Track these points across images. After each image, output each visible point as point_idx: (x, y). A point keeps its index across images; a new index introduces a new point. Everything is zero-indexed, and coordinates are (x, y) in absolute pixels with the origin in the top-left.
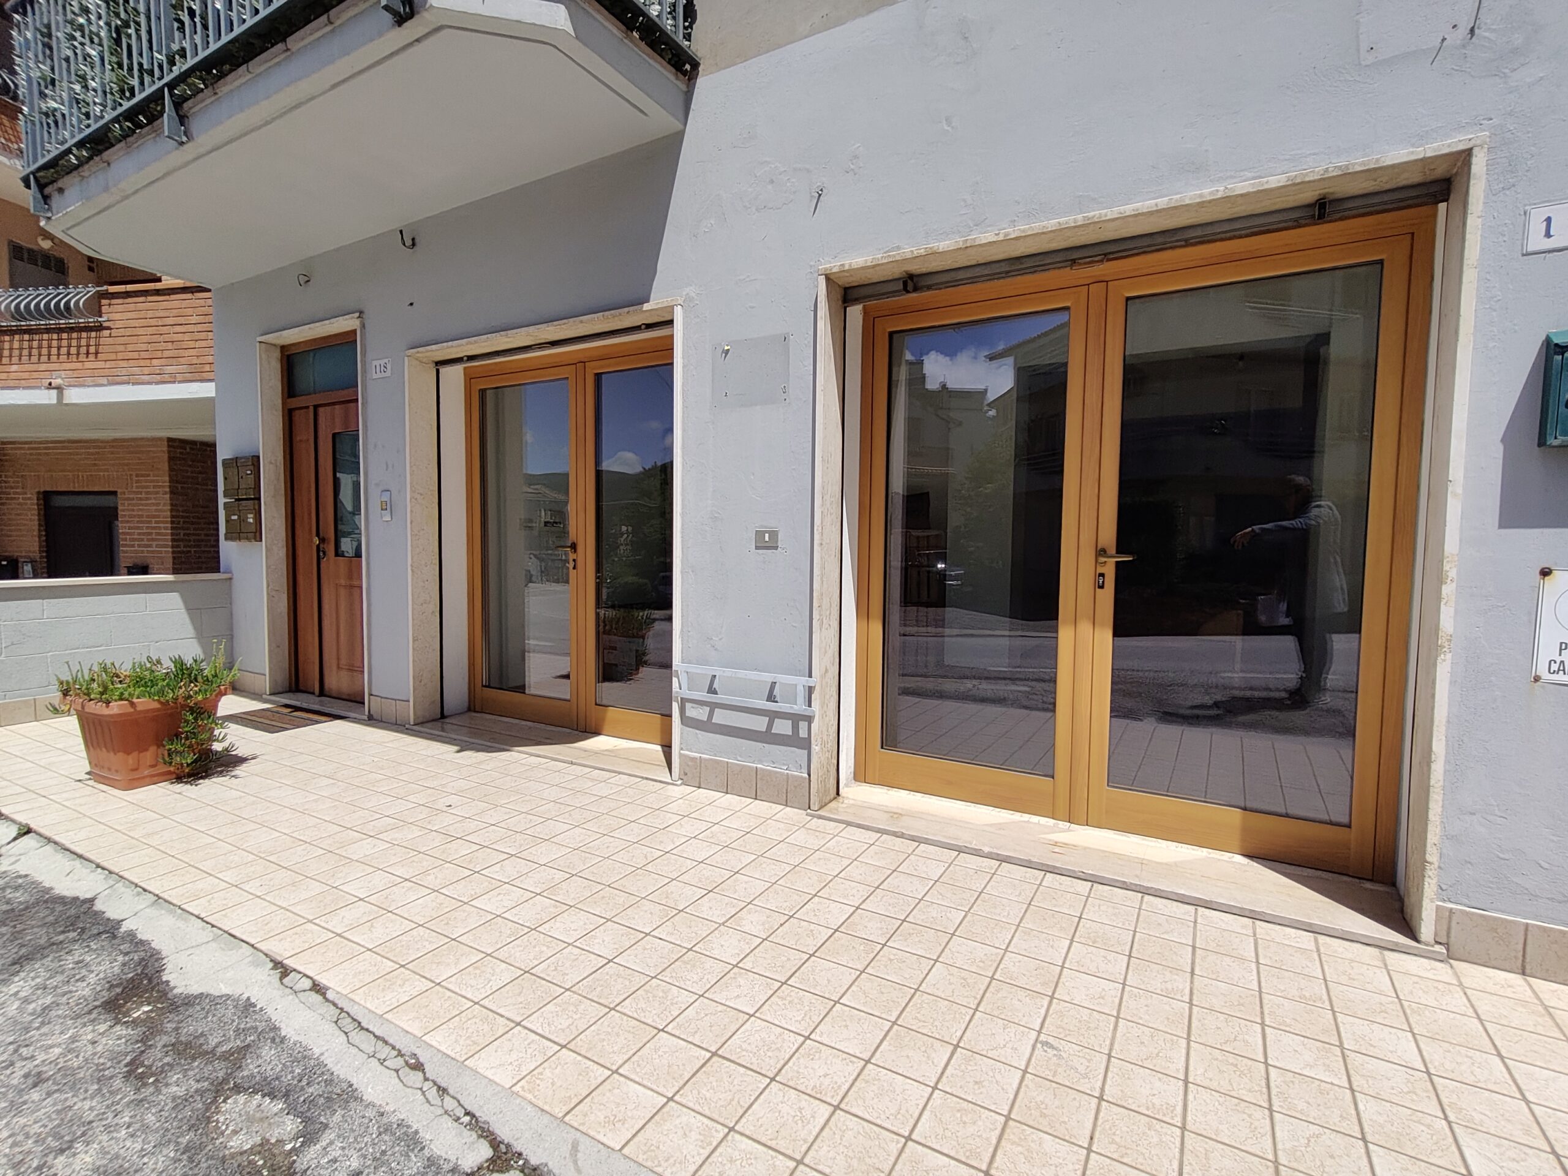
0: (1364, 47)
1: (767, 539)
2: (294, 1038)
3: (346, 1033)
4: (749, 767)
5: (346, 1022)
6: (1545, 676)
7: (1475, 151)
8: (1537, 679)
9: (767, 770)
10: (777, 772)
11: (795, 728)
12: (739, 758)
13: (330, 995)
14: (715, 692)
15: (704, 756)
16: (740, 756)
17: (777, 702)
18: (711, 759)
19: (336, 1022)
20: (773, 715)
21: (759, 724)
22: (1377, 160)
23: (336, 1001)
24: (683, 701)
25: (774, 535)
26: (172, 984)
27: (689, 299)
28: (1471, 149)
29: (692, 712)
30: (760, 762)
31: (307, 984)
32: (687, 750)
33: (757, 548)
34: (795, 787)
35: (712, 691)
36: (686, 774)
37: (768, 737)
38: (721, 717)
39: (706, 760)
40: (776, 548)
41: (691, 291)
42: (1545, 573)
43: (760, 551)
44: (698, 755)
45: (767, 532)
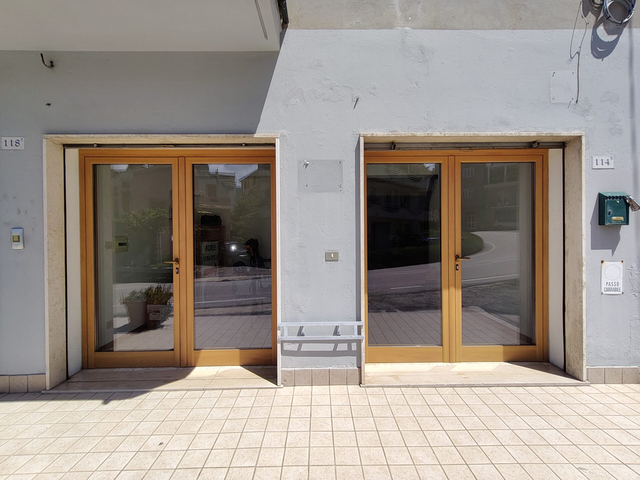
0: (552, 98)
1: (332, 256)
4: (325, 369)
6: (604, 293)
7: (583, 136)
8: (602, 293)
9: (335, 370)
10: (341, 369)
11: (350, 346)
12: (318, 366)
14: (303, 335)
15: (297, 369)
17: (340, 335)
18: (302, 370)
20: (337, 342)
21: (330, 347)
22: (560, 134)
24: (282, 342)
25: (336, 254)
27: (283, 136)
28: (581, 136)
29: (287, 347)
30: (331, 366)
32: (285, 367)
33: (326, 261)
34: (352, 375)
35: (300, 334)
36: (285, 381)
37: (335, 353)
38: (305, 347)
39: (298, 371)
40: (337, 261)
41: (285, 132)
42: (602, 262)
43: (328, 262)
44: (294, 369)
45: (332, 253)
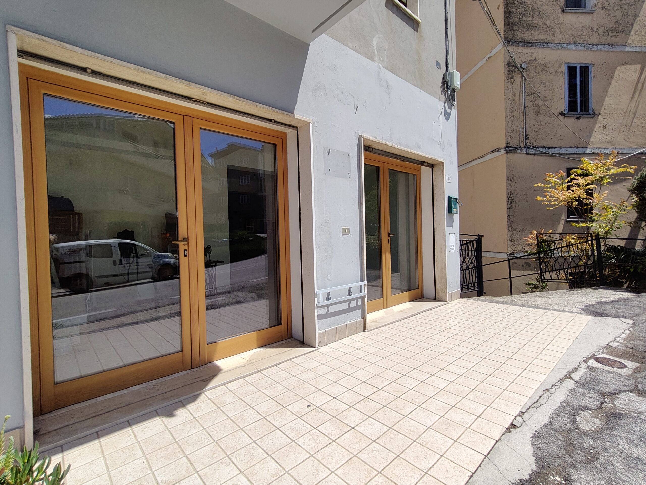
0: (434, 137)
1: (346, 231)
2: (548, 418)
3: (541, 405)
4: (344, 325)
5: (536, 405)
8: (450, 251)
9: (350, 323)
10: (353, 322)
11: (357, 303)
13: (524, 411)
15: (326, 330)
16: (340, 323)
17: (352, 295)
18: (330, 329)
19: (536, 408)
20: (350, 301)
21: (345, 306)
23: (527, 408)
24: (319, 308)
25: (348, 229)
26: (531, 472)
27: (313, 122)
28: (443, 162)
29: (321, 311)
30: (347, 321)
31: (519, 418)
32: (321, 330)
34: (360, 324)
35: (328, 298)
36: (321, 342)
37: (349, 310)
38: (332, 309)
39: (328, 331)
40: (348, 234)
41: (315, 120)
42: (450, 234)
43: (344, 236)
44: (325, 330)
45: (346, 228)
